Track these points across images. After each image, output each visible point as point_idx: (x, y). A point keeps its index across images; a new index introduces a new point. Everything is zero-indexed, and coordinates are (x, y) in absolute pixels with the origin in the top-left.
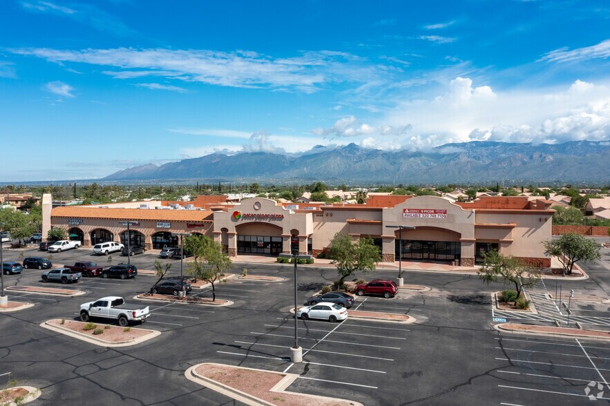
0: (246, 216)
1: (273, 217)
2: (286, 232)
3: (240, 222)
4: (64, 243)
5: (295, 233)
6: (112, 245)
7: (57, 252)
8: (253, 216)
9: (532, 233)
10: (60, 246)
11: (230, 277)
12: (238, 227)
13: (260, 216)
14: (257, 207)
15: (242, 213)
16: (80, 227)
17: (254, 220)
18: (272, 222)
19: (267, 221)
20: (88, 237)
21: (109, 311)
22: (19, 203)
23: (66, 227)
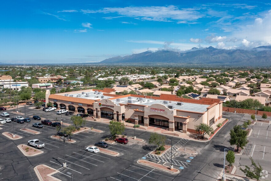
0: (103, 105)
1: (111, 106)
2: (115, 112)
3: (102, 107)
4: (50, 109)
5: (117, 112)
6: (64, 111)
7: (47, 112)
8: (105, 105)
9: (196, 120)
10: (49, 110)
11: (88, 129)
12: (101, 109)
13: (107, 106)
14: (106, 102)
15: (102, 104)
16: (57, 102)
17: (105, 107)
18: (111, 108)
19: (109, 107)
20: (59, 106)
21: (34, 144)
22: (56, 80)
23: (53, 102)
